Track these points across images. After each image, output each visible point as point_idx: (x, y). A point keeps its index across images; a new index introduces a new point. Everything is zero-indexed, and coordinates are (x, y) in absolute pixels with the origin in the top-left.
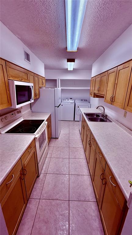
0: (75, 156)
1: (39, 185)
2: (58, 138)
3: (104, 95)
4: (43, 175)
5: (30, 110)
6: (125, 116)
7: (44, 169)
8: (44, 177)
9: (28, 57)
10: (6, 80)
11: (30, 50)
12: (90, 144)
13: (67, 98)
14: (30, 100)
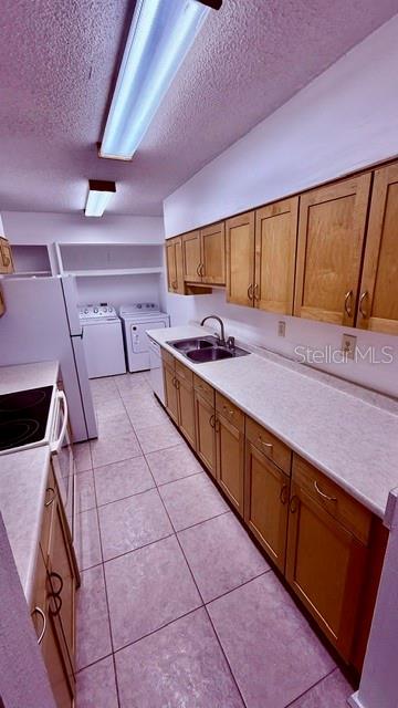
0: (172, 474)
2: (96, 438)
3: (224, 285)
4: (93, 572)
6: (282, 331)
7: (89, 553)
8: (98, 577)
12: (216, 425)
13: (90, 306)
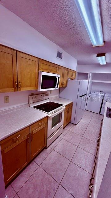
1: (44, 155)
2: (76, 125)
4: (50, 149)
5: (58, 95)
8: (50, 151)
9: (60, 55)
10: (37, 71)
11: (64, 50)
13: (97, 91)
14: (54, 88)
